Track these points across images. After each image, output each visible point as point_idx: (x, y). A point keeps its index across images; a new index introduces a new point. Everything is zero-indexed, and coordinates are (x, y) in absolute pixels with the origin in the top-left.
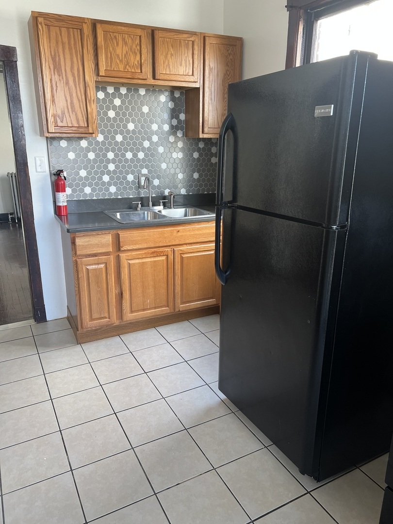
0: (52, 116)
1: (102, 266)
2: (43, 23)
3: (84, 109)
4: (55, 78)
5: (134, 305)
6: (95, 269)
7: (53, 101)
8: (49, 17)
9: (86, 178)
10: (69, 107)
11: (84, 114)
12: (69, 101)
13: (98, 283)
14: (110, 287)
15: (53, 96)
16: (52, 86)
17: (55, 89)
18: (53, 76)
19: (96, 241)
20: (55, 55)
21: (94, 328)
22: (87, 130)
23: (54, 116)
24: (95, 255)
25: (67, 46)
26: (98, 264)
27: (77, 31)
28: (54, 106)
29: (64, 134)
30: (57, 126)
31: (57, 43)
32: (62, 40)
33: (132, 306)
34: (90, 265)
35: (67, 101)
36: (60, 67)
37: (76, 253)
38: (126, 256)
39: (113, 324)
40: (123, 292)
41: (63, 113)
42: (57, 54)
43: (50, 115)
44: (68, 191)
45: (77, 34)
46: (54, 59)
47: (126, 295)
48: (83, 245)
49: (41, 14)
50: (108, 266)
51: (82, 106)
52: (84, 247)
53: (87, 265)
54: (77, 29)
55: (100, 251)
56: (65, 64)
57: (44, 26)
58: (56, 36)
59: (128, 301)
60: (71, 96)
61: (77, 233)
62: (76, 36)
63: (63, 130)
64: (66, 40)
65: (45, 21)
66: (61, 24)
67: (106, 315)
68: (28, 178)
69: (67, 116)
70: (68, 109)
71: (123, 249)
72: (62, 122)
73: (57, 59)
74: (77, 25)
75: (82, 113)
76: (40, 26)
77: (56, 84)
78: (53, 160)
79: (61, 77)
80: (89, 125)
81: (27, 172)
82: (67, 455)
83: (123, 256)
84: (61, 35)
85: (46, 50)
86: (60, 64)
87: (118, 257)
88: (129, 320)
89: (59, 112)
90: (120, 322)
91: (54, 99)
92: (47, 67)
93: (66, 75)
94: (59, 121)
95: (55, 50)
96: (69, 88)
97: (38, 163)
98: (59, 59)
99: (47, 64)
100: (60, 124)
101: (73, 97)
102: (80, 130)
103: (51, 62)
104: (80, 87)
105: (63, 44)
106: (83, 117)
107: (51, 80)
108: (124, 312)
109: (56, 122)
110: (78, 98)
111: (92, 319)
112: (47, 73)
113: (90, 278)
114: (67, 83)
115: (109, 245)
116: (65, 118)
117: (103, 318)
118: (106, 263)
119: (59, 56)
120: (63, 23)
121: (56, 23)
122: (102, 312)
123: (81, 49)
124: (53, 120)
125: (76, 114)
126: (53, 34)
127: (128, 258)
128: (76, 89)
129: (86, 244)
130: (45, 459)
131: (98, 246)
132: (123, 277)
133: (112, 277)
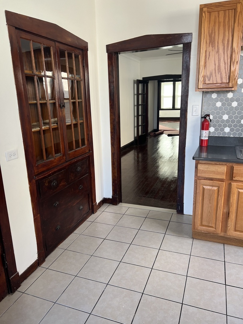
0: (202, 76)
1: (216, 188)
2: (206, 11)
3: (228, 70)
4: (209, 49)
5: (238, 226)
6: (210, 190)
7: (205, 66)
8: (212, 6)
9: (227, 121)
10: (217, 69)
11: (227, 73)
12: (217, 65)
13: (210, 200)
14: (219, 205)
15: (205, 63)
16: (206, 56)
17: (208, 57)
18: (208, 49)
19: (213, 169)
20: (212, 33)
21: (203, 232)
22: (228, 85)
23: (204, 77)
24: (211, 179)
25: (222, 24)
26: (213, 186)
27: (232, 11)
28: (205, 69)
29: (210, 89)
30: (205, 84)
31: (215, 23)
32: (219, 20)
33: (237, 226)
34: (206, 185)
35: (215, 65)
36: (214, 41)
37: (197, 175)
38: (237, 185)
39: (218, 234)
40: (230, 213)
41: (211, 74)
42: (213, 32)
43: (201, 77)
44: (212, 129)
45: (232, 13)
46: (210, 36)
47: (233, 216)
48: (203, 170)
49: (206, 6)
50: (220, 190)
51: (226, 67)
52: (205, 172)
53: (204, 185)
54: (232, 9)
55: (216, 177)
56: (218, 38)
57: (206, 13)
58: (215, 19)
59: (234, 221)
60: (219, 60)
61: (200, 161)
62: (231, 15)
63: (209, 86)
64: (222, 20)
65: (208, 9)
66: (219, 9)
67: (214, 226)
68: (186, 119)
69: (213, 76)
70: (215, 71)
71: (235, 179)
72: (209, 80)
73: (213, 36)
74: (232, 6)
75: (226, 72)
76: (204, 14)
77: (209, 54)
78: (204, 108)
79: (214, 48)
80: (230, 81)
81: (186, 115)
82: (135, 313)
83: (234, 184)
84: (218, 16)
85: (206, 30)
86: (214, 38)
87: (230, 185)
88: (232, 236)
89: (208, 74)
90: (224, 235)
91: (206, 65)
92: (205, 42)
93: (218, 46)
94: (207, 79)
95: (212, 29)
96: (218, 55)
97: (195, 109)
98: (215, 35)
99: (205, 40)
100: (207, 82)
101: (221, 62)
102: (222, 85)
103: (208, 38)
104: (227, 53)
105: (219, 23)
106: (226, 75)
107: (206, 51)
108: (229, 228)
109: (204, 80)
110: (224, 62)
111: (202, 225)
112: (204, 47)
113: (205, 195)
114: (218, 52)
115: (223, 174)
116: (212, 78)
117: (210, 226)
118: (219, 187)
119: (215, 32)
120: (221, 8)
121: (216, 9)
122: (210, 222)
123: (233, 24)
124: (202, 79)
125: (221, 74)
126: (213, 18)
127: (238, 187)
128: (224, 55)
129: (205, 169)
130: (123, 307)
131: (214, 172)
132: (231, 201)
133: (222, 198)
